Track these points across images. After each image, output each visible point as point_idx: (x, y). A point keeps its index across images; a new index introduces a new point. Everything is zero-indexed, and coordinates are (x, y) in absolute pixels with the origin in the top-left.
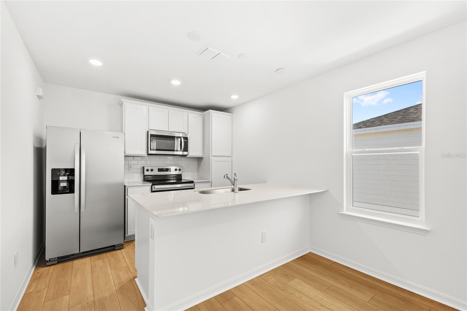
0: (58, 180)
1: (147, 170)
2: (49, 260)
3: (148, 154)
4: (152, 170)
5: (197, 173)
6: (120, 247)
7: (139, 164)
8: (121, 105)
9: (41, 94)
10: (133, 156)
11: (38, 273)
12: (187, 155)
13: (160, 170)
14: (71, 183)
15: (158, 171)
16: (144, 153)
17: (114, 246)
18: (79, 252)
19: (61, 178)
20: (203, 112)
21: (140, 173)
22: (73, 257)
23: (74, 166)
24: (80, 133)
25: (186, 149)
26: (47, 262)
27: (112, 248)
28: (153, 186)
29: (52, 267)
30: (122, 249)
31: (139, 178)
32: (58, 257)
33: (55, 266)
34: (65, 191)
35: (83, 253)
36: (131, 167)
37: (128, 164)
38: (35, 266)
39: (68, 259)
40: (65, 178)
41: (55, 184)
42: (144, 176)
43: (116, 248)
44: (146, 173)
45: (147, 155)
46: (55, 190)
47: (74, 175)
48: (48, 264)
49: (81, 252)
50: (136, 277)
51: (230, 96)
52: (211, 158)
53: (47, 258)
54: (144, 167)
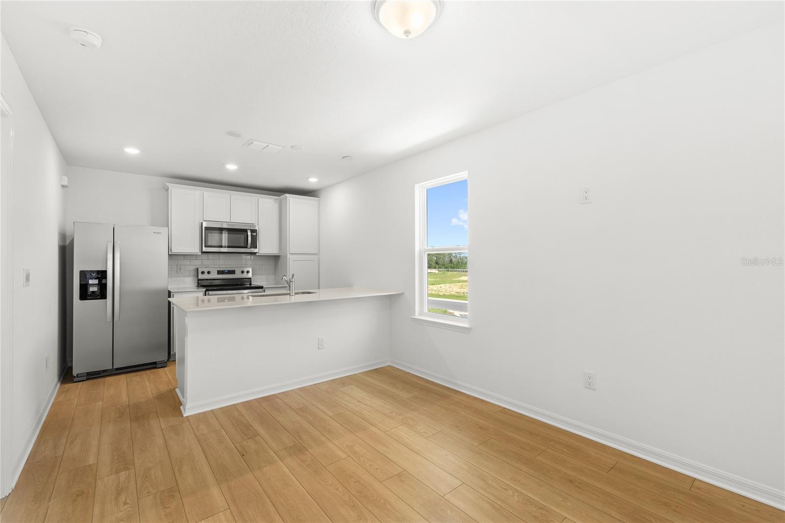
0: (87, 284)
1: (203, 273)
2: (77, 376)
3: (203, 252)
4: (209, 273)
5: (273, 276)
6: (163, 365)
7: (191, 264)
8: (167, 190)
9: (65, 183)
10: (184, 255)
11: (65, 388)
12: (256, 253)
13: (219, 272)
14: (103, 287)
15: (218, 274)
16: (196, 250)
17: (155, 363)
18: (111, 368)
19: (91, 282)
20: (279, 196)
21: (193, 276)
22: (105, 374)
23: (107, 268)
24: (114, 228)
25: (254, 245)
26: (75, 377)
27: (153, 366)
28: (207, 292)
29: (81, 383)
30: (165, 367)
31: (189, 282)
32: (87, 373)
33: (84, 382)
34: (94, 296)
35: (117, 369)
36: (180, 269)
37: (177, 265)
38: (60, 383)
39: (99, 376)
40: (96, 282)
41: (84, 287)
42: (199, 280)
43: (158, 366)
44: (201, 276)
45: (201, 254)
46: (85, 295)
47: (106, 278)
48: (75, 380)
49: (114, 368)
50: (176, 388)
51: (307, 178)
52: (289, 256)
53: (75, 373)
54: (198, 269)
